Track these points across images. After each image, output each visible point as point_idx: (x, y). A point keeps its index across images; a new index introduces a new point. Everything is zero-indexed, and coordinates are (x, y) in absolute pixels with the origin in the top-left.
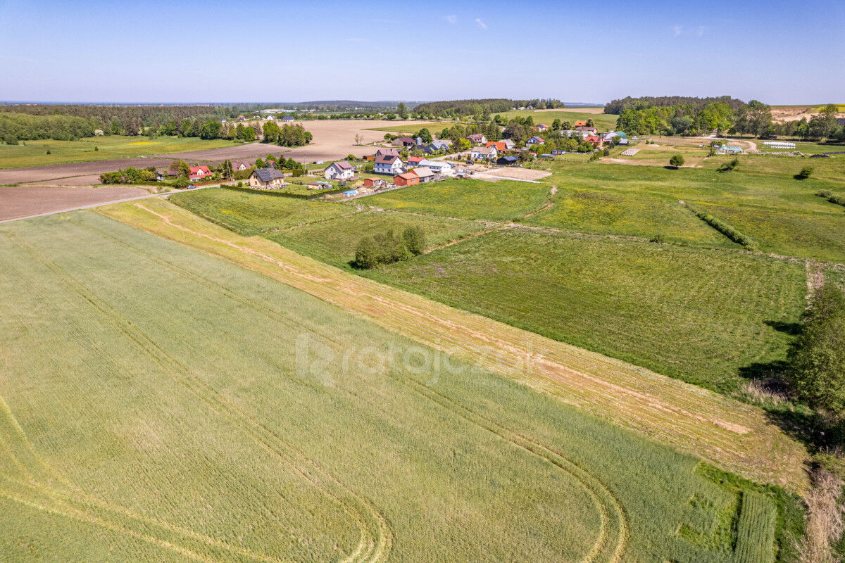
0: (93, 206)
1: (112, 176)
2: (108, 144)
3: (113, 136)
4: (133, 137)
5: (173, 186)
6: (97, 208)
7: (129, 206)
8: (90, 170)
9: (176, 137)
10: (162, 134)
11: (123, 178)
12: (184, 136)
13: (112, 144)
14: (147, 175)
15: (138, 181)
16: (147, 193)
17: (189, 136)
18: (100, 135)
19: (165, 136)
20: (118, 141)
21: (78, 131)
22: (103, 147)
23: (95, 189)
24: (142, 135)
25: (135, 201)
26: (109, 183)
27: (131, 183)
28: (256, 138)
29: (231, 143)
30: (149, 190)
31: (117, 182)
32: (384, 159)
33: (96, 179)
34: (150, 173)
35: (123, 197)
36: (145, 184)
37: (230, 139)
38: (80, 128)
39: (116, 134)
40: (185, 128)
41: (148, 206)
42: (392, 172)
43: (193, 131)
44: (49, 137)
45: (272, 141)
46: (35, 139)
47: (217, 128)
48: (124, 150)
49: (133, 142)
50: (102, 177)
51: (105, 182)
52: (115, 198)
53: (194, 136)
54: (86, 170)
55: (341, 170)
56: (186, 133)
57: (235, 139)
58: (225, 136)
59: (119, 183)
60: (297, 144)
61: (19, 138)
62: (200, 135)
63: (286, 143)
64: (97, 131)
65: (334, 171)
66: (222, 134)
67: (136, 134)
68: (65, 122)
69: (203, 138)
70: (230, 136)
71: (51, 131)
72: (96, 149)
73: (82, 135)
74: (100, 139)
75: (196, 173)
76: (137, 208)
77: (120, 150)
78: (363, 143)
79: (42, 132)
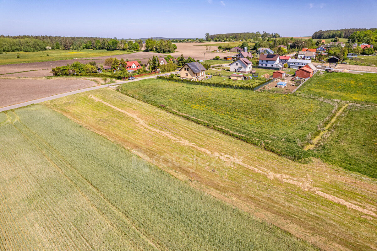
0: (47, 99)
1: (62, 69)
2: (54, 53)
3: (56, 50)
4: (68, 50)
5: (115, 78)
6: (52, 102)
7: (84, 99)
8: (43, 66)
9: (92, 49)
10: (84, 48)
11: (71, 71)
12: (96, 49)
13: (56, 53)
14: (90, 68)
15: (84, 73)
16: (95, 84)
17: (99, 49)
18: (50, 50)
19: (85, 49)
20: (59, 52)
21: (38, 47)
22: (52, 55)
23: (48, 80)
24: (72, 49)
25: (88, 92)
26: (59, 75)
27: (77, 75)
28: (140, 49)
29: (125, 52)
30: (95, 81)
31: (66, 74)
32: (267, 57)
33: (49, 72)
34: (92, 66)
35: (75, 88)
36: (89, 76)
37: (124, 50)
38: (38, 45)
39: (58, 49)
40: (97, 45)
41: (104, 99)
42: (274, 66)
43: (102, 46)
44: (21, 50)
45: (151, 50)
46: (13, 51)
47: (116, 44)
48: (64, 56)
49: (67, 52)
50: (53, 70)
51: (56, 75)
52: (68, 89)
53: (103, 49)
54: (41, 67)
55: (246, 64)
56: (98, 47)
57: (128, 50)
58: (120, 49)
59: (68, 75)
60: (169, 51)
61: (4, 51)
62: (106, 48)
63: (162, 51)
64: (47, 47)
65: (239, 65)
66: (119, 47)
67: (69, 49)
68: (30, 42)
69: (108, 50)
70: (125, 48)
71: (22, 47)
72: (48, 55)
73: (40, 49)
74: (49, 51)
75: (131, 67)
76: (93, 101)
77: (61, 56)
78: (210, 51)
79: (17, 47)
